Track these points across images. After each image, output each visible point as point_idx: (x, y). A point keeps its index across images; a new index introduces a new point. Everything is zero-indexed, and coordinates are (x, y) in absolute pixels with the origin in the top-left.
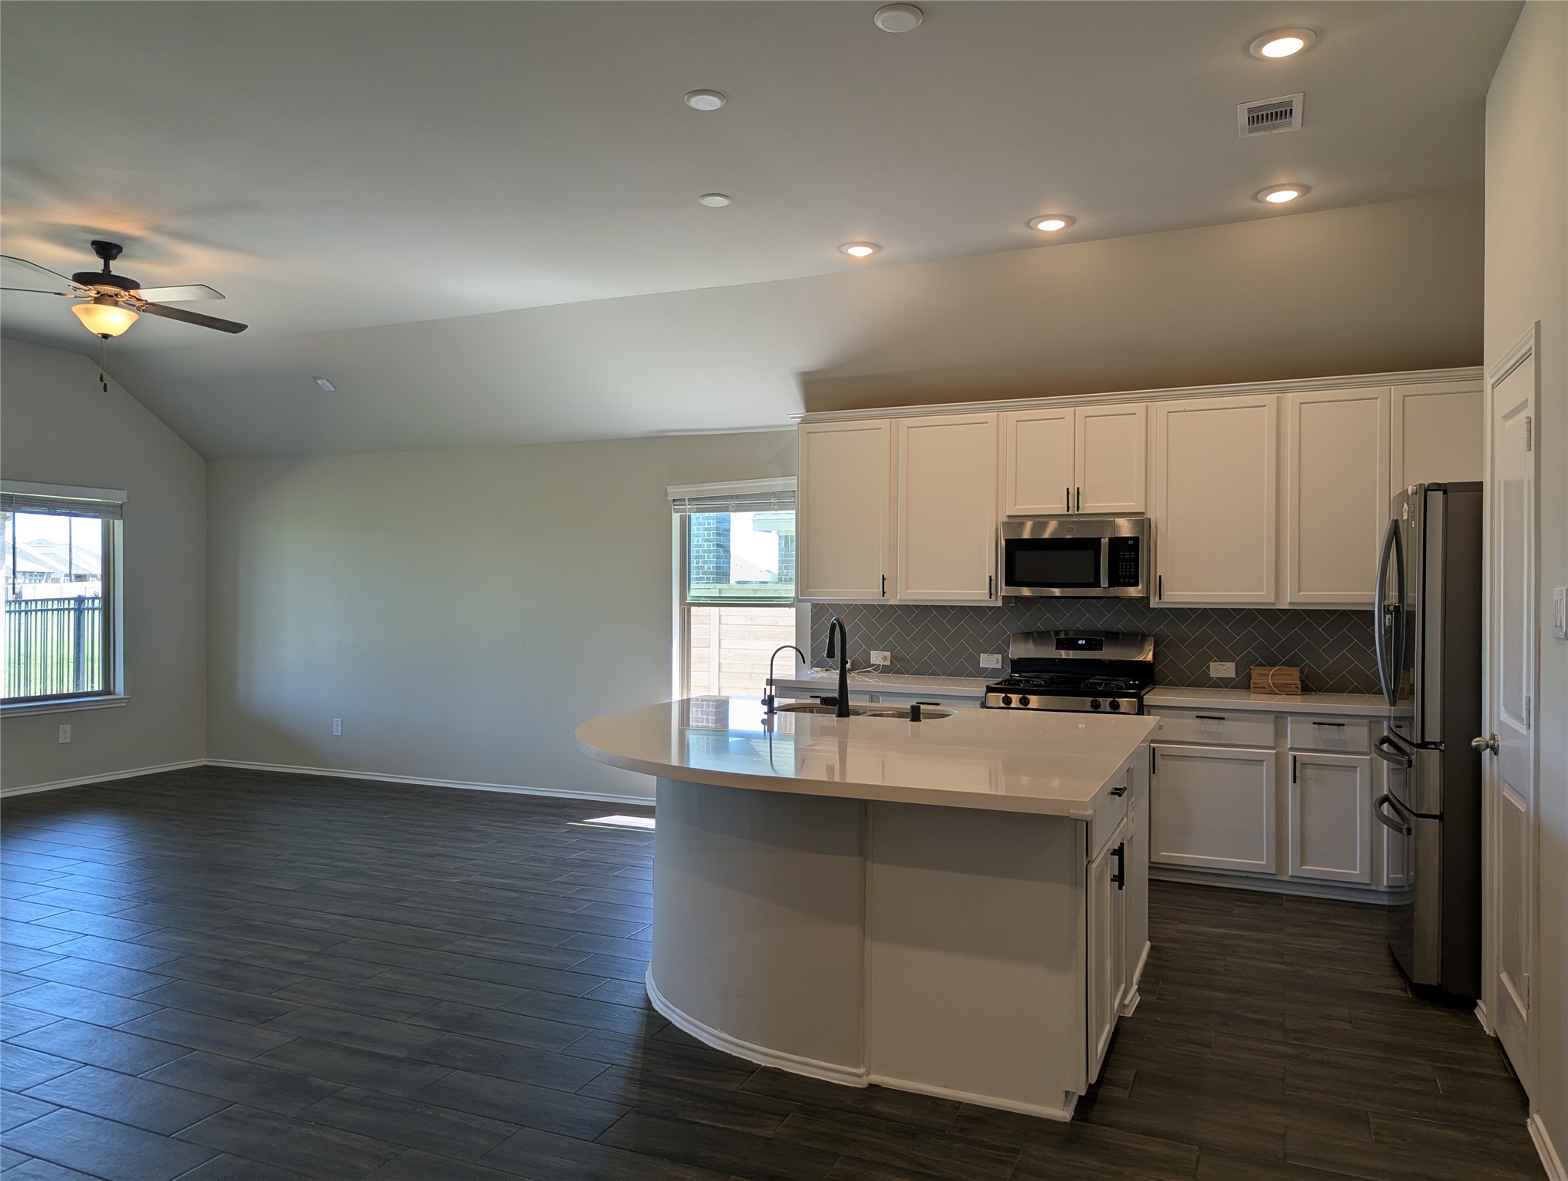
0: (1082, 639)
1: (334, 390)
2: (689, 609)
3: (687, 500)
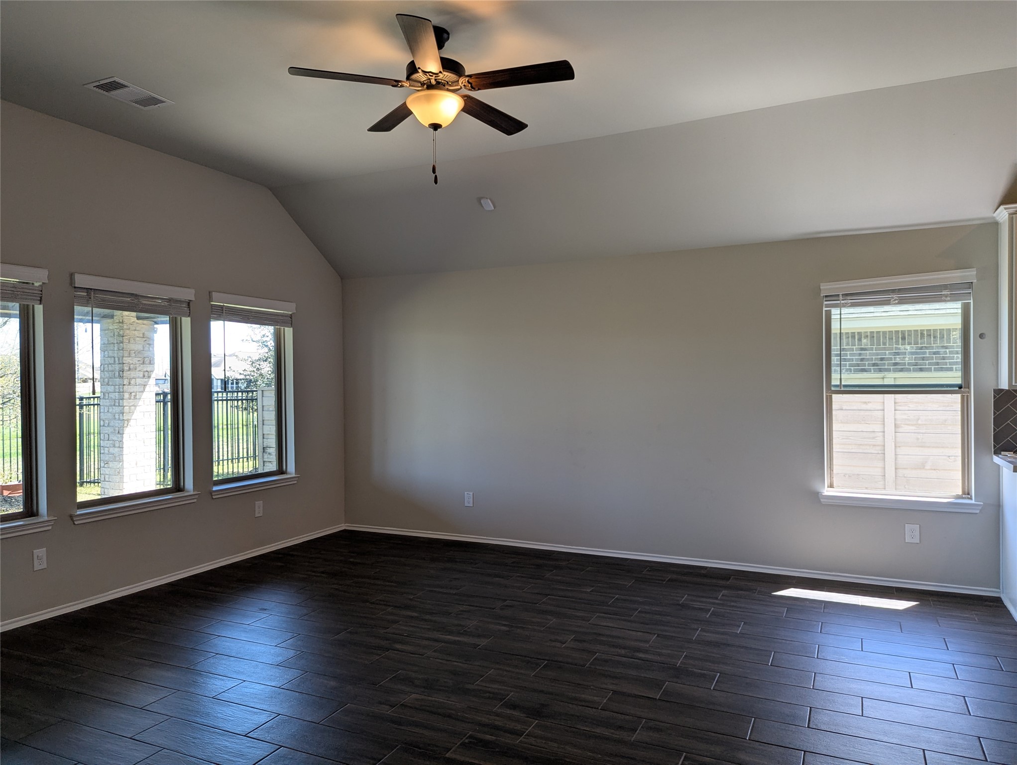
2: (831, 396)
3: (841, 296)
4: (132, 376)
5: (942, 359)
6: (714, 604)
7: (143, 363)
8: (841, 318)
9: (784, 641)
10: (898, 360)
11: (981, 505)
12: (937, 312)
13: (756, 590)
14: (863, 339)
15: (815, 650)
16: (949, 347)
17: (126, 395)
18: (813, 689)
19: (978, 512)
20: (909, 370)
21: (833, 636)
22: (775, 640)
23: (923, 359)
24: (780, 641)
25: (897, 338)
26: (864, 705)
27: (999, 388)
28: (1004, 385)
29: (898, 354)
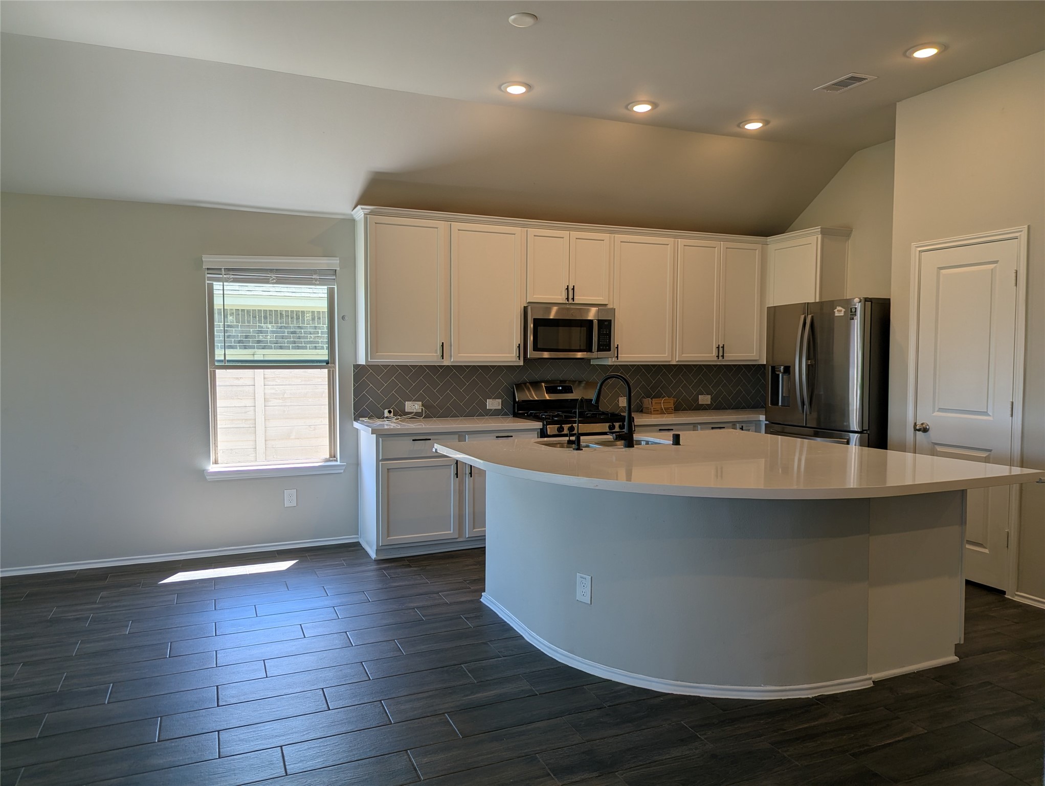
0: (559, 386)
2: (214, 372)
3: (223, 270)
5: (298, 339)
6: (92, 609)
8: (223, 294)
9: (179, 628)
10: (261, 338)
11: (345, 465)
12: (294, 295)
13: (140, 583)
14: (229, 316)
15: (213, 629)
16: (303, 327)
18: (216, 667)
19: (342, 471)
20: (270, 348)
21: (228, 610)
22: (170, 630)
23: (283, 337)
24: (175, 629)
25: (260, 317)
26: (267, 667)
27: (357, 363)
28: (362, 361)
29: (261, 332)
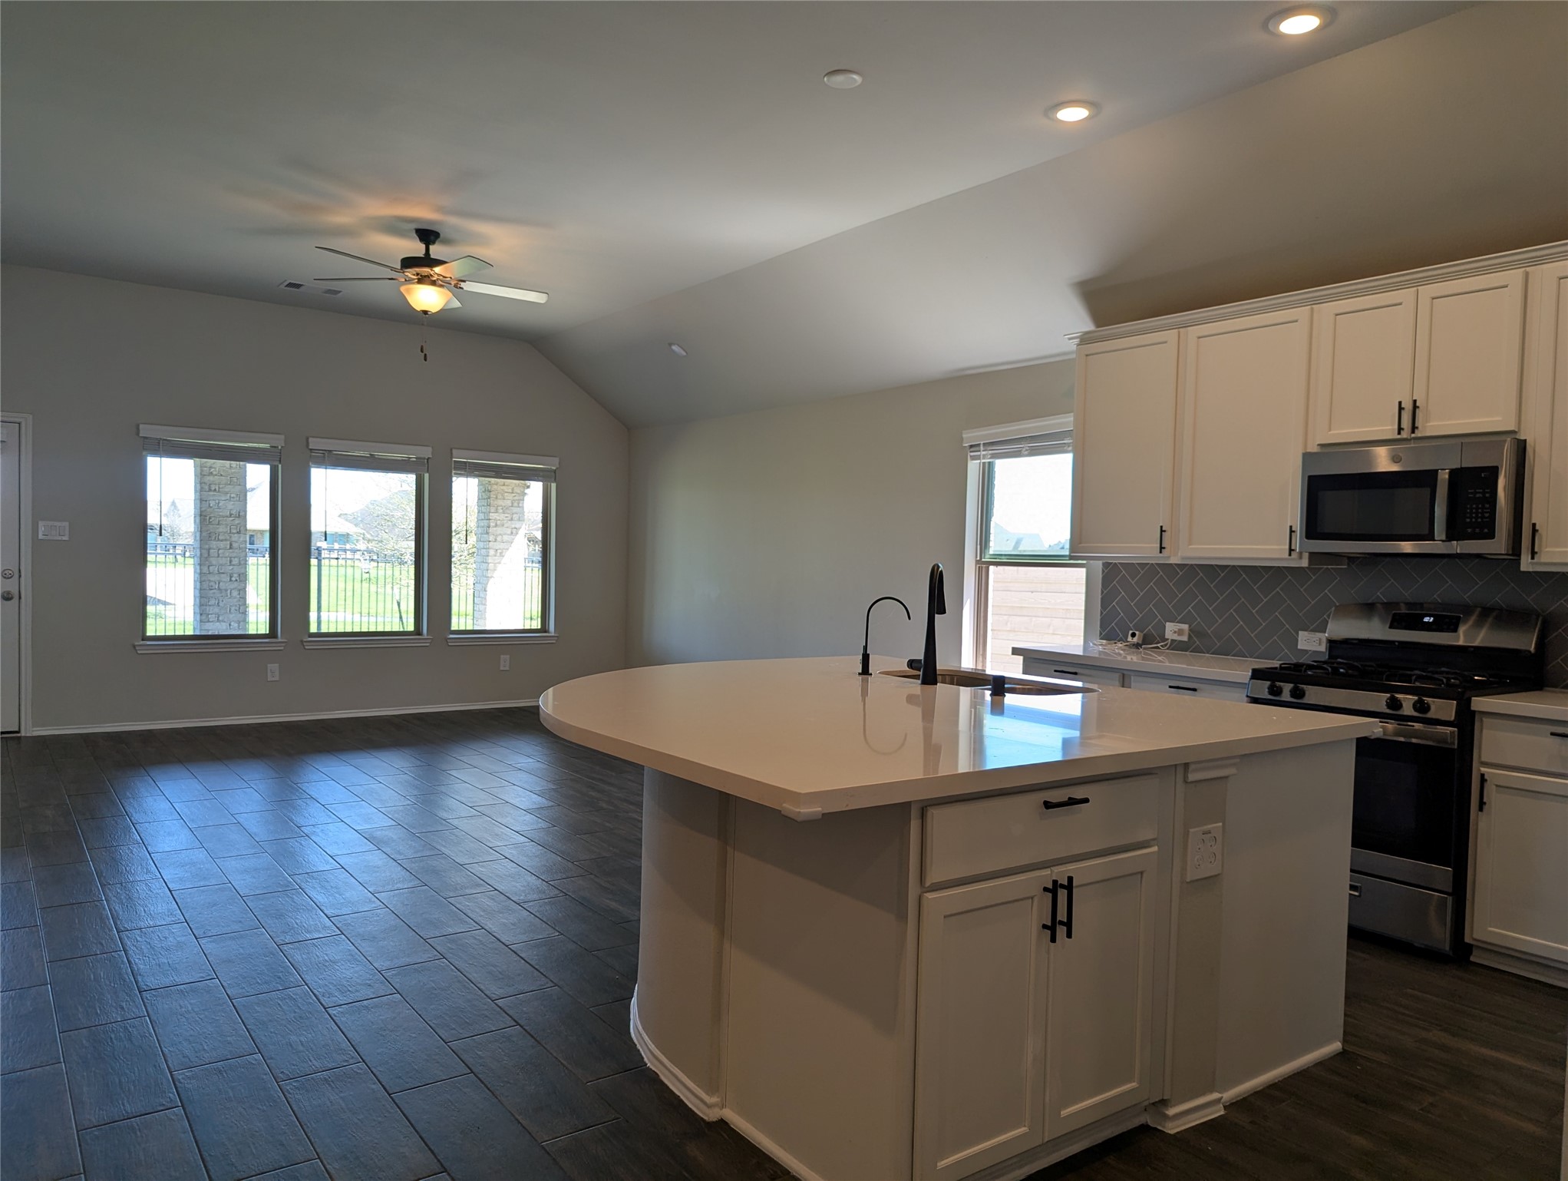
0: (1430, 616)
1: (685, 354)
2: (987, 569)
3: (982, 446)
4: (499, 532)
7: (512, 519)
17: (492, 552)
